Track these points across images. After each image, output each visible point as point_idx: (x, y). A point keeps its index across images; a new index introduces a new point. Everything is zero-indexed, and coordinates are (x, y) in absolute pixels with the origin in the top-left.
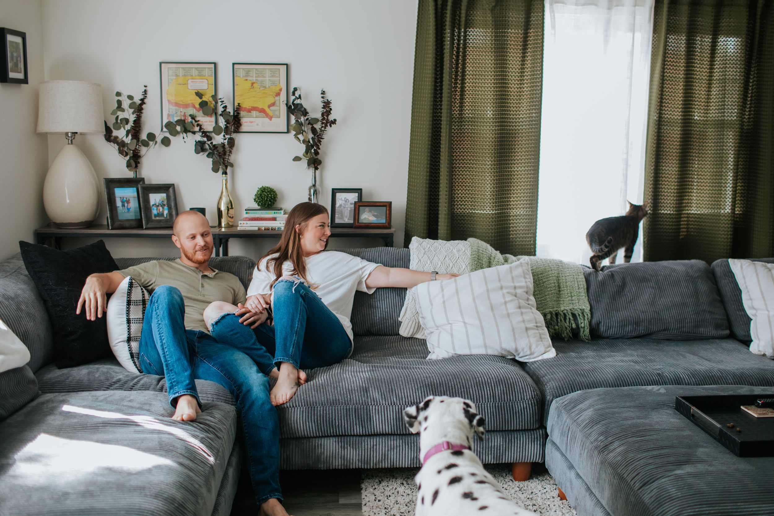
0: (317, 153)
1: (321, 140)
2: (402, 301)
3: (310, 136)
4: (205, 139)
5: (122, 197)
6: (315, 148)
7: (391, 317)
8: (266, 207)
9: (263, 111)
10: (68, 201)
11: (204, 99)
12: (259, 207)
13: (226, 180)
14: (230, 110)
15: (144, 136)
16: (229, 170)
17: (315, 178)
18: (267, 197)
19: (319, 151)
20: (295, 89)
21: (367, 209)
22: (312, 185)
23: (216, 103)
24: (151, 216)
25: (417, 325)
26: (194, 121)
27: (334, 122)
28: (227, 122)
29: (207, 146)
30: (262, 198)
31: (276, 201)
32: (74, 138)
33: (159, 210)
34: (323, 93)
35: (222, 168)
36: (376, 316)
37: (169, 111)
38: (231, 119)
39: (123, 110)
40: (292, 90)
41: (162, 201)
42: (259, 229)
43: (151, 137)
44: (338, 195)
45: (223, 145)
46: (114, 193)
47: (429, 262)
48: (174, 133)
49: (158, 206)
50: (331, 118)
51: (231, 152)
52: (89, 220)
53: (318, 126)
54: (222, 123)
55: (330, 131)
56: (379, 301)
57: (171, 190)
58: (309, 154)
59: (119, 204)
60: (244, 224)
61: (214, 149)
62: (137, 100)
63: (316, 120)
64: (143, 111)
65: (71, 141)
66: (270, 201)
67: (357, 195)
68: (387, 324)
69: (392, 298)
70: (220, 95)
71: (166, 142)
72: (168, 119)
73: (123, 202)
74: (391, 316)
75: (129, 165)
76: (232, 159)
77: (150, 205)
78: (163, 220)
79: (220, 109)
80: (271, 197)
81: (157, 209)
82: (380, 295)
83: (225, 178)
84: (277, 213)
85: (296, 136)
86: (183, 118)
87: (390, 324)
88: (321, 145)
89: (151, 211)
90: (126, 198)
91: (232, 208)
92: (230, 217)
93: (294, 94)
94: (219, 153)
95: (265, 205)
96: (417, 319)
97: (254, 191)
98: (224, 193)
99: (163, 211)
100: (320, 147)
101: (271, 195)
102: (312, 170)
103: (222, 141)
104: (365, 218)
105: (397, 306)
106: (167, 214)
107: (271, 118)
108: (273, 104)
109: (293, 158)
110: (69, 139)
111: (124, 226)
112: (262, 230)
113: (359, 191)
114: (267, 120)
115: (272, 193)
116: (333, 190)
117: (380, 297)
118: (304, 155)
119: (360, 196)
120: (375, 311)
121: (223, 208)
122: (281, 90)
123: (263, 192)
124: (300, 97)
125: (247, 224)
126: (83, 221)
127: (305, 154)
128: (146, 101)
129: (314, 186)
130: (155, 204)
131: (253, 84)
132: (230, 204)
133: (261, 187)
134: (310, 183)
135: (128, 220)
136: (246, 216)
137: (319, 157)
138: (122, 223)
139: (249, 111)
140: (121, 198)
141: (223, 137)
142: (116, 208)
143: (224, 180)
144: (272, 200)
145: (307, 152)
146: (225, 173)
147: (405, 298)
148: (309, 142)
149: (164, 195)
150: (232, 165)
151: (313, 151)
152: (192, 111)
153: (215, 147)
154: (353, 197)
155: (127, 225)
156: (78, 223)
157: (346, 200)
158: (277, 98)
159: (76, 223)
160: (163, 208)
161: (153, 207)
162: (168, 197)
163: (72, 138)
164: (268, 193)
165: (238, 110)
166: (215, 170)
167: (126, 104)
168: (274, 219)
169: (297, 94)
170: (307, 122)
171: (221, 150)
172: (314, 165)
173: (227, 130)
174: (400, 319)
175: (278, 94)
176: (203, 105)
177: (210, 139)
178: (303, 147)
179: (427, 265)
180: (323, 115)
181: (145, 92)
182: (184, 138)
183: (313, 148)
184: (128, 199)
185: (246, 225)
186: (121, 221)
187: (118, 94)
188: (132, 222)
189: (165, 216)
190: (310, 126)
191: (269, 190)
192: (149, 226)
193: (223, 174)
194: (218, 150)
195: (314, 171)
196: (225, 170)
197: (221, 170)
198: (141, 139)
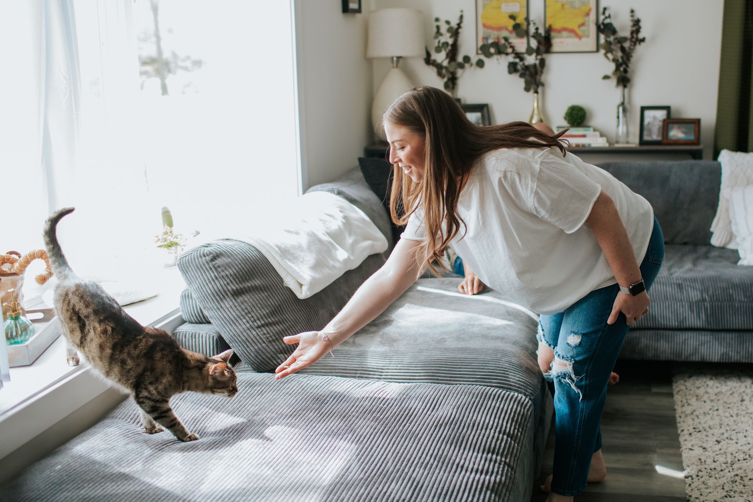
0: (625, 71)
1: (630, 58)
3: (619, 54)
4: (517, 60)
8: (576, 125)
9: (572, 31)
11: (518, 21)
12: (569, 125)
14: (542, 31)
15: (460, 59)
16: (540, 90)
18: (577, 116)
19: (628, 69)
20: (605, 9)
21: (676, 126)
22: (620, 103)
23: (528, 24)
25: (729, 235)
26: (506, 44)
27: (643, 40)
28: (539, 43)
29: (519, 67)
30: (572, 117)
31: (585, 118)
32: (399, 62)
34: (632, 11)
35: (534, 87)
37: (484, 35)
38: (542, 40)
39: (441, 35)
40: (601, 10)
43: (467, 59)
44: (647, 113)
45: (535, 66)
47: (742, 174)
48: (489, 55)
50: (641, 36)
51: (542, 72)
53: (627, 45)
54: (534, 44)
55: (640, 49)
57: (485, 110)
58: (618, 72)
61: (526, 70)
62: (454, 24)
63: (625, 39)
64: (459, 35)
65: (397, 64)
66: (580, 118)
67: (665, 112)
70: (532, 17)
71: (480, 64)
72: (483, 41)
75: (446, 86)
76: (543, 78)
79: (532, 30)
83: (536, 97)
84: (586, 130)
85: (605, 55)
86: (496, 41)
88: (630, 63)
93: (604, 13)
94: (531, 73)
95: (575, 123)
96: (729, 230)
97: (564, 110)
98: (536, 112)
100: (630, 65)
101: (581, 113)
102: (620, 89)
103: (534, 61)
104: (674, 136)
107: (580, 37)
108: (583, 25)
109: (603, 77)
110: (394, 63)
112: (573, 146)
113: (667, 108)
114: (576, 40)
115: (581, 111)
116: (642, 108)
118: (613, 74)
119: (669, 114)
122: (590, 10)
123: (573, 110)
124: (609, 17)
128: (462, 25)
129: (623, 104)
131: (563, 6)
133: (570, 105)
139: (559, 31)
141: (535, 58)
143: (535, 99)
145: (617, 69)
146: (536, 92)
148: (618, 60)
149: (479, 114)
150: (543, 85)
151: (622, 69)
152: (505, 33)
153: (527, 68)
154: (661, 115)
157: (655, 118)
158: (587, 18)
162: (483, 117)
163: (397, 62)
164: (578, 112)
165: (549, 30)
166: (527, 89)
167: (444, 28)
168: (584, 136)
169: (607, 14)
170: (616, 41)
171: (532, 70)
172: (623, 83)
173: (538, 52)
174: (711, 230)
175: (588, 14)
176: (517, 27)
177: (522, 59)
178: (612, 67)
179: (740, 177)
180: (632, 33)
181: (461, 17)
182: (497, 60)
183: (623, 66)
187: (437, 20)
190: (619, 45)
191: (578, 108)
193: (534, 94)
194: (529, 71)
195: (622, 89)
196: (537, 89)
197: (532, 90)
198: (457, 62)
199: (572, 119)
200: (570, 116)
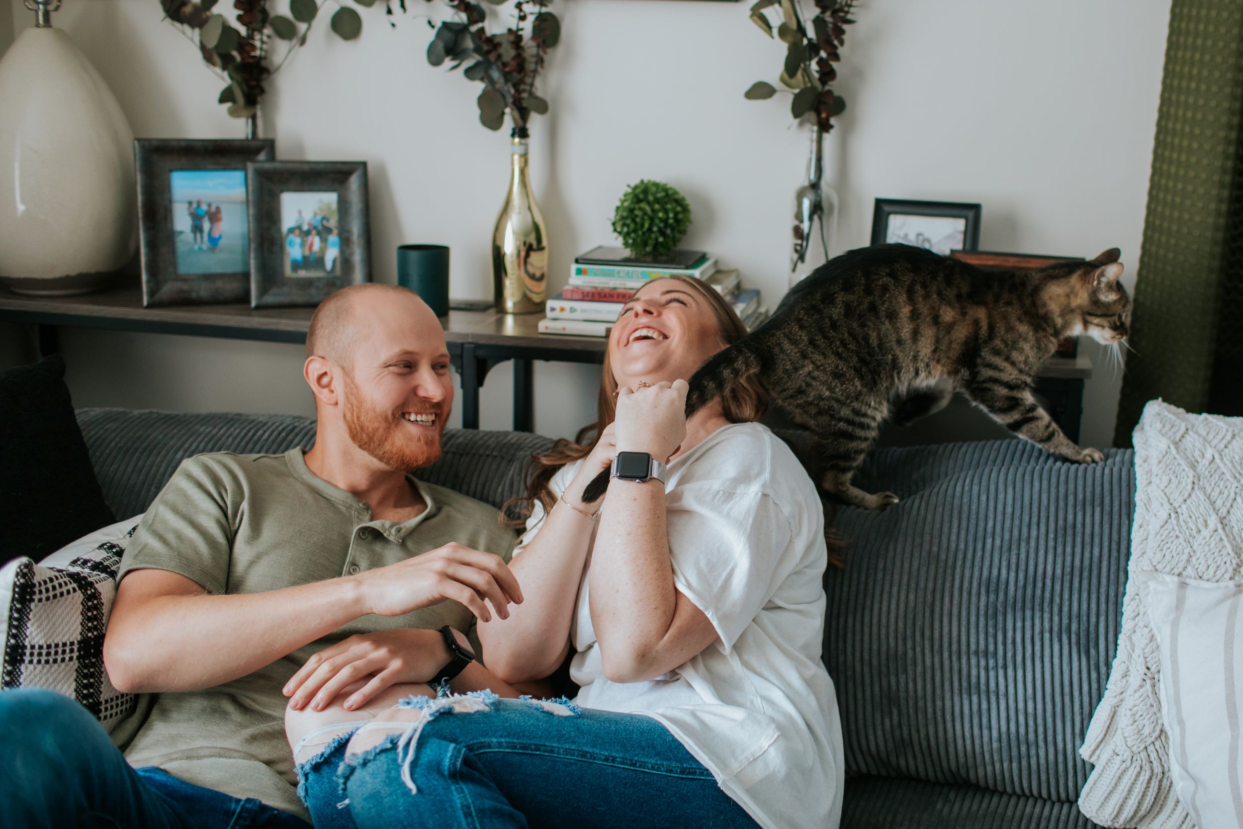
0: (827, 74)
1: (845, 27)
2: (1094, 675)
3: (810, 12)
4: (465, 18)
5: (194, 200)
6: (823, 54)
7: (1050, 739)
8: (648, 254)
10: (20, 207)
12: (627, 253)
13: (525, 156)
15: (280, 6)
16: (536, 123)
17: (819, 159)
18: (652, 220)
19: (834, 65)
22: (806, 184)
24: (282, 265)
25: (1154, 784)
29: (468, 42)
30: (636, 223)
31: (683, 232)
32: (57, 8)
33: (311, 245)
35: (512, 115)
36: (990, 728)
41: (324, 218)
43: (305, 8)
44: (897, 222)
45: (515, 37)
46: (167, 188)
47: (1213, 521)
49: (308, 233)
51: (540, 61)
56: (1005, 667)
57: (354, 182)
58: (799, 74)
59: (182, 222)
60: (562, 310)
61: (488, 52)
65: (47, 15)
66: (662, 232)
67: (959, 224)
68: (1033, 761)
69: (1056, 661)
71: (347, 25)
73: (196, 218)
74: (1050, 732)
75: (227, 97)
77: (279, 230)
78: (319, 279)
80: (665, 221)
81: (303, 245)
82: (1010, 647)
83: (520, 150)
85: (758, 11)
87: (1042, 761)
88: (842, 43)
89: (282, 248)
90: (209, 205)
91: (540, 248)
92: (532, 277)
94: (505, 65)
95: (645, 244)
96: (1156, 764)
98: (517, 198)
99: (323, 250)
100: (841, 51)
101: (666, 212)
102: (810, 132)
103: (513, 24)
105: (1076, 694)
106: (334, 261)
109: (748, 86)
110: (37, 11)
111: (194, 295)
113: (970, 212)
115: (669, 206)
116: (880, 203)
117: (1009, 655)
118: (782, 80)
119: (973, 233)
120: (984, 706)
121: (510, 247)
123: (639, 201)
125: (573, 310)
126: (74, 272)
127: (786, 76)
129: (815, 186)
130: (299, 228)
132: (533, 236)
133: (635, 182)
134: (802, 176)
135: (209, 277)
136: (575, 281)
137: (834, 86)
138: (185, 287)
140: (190, 203)
141: (516, 12)
142: (171, 236)
143: (516, 157)
144: (668, 231)
145: (792, 66)
146: (521, 132)
147: (1108, 666)
148: (801, 30)
149: (331, 198)
150: (542, 107)
151: (814, 66)
153: (492, 44)
154: (948, 233)
155: (204, 291)
160: (324, 240)
161: (291, 237)
162: (343, 205)
163: (51, 7)
164: (657, 207)
166: (492, 121)
171: (508, 53)
172: (819, 114)
174: (1084, 752)
177: (477, 15)
179: (1205, 533)
182: (389, 12)
183: (817, 53)
184: (213, 209)
185: (572, 314)
186: (185, 279)
188: (219, 284)
189: (329, 265)
191: (661, 195)
192: (269, 299)
193: (513, 135)
194: (499, 57)
195: (815, 136)
196: (520, 123)
197: (508, 123)
198: (272, 14)
199: (635, 231)
200: (628, 221)
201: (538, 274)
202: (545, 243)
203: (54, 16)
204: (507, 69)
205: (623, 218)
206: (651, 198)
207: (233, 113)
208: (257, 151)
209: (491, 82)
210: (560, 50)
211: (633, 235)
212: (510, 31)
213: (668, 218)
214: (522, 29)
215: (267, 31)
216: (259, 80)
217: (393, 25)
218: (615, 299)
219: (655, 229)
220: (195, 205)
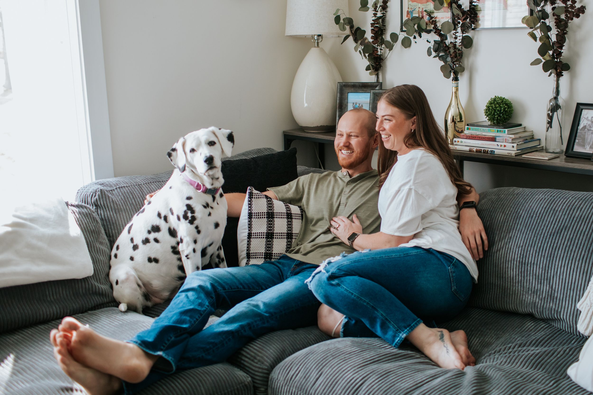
0: (558, 54)
4: (439, 39)
5: (355, 102)
8: (495, 123)
10: (306, 105)
12: (489, 123)
13: (457, 88)
15: (388, 38)
16: (459, 76)
17: (558, 87)
22: (553, 97)
26: (429, 18)
37: (408, 8)
39: (368, 9)
42: (470, 151)
43: (394, 37)
44: (584, 113)
45: (454, 45)
46: (346, 98)
48: (411, 32)
52: (325, 125)
58: (547, 55)
60: (458, 142)
61: (447, 51)
64: (388, 9)
65: (318, 43)
71: (407, 43)
72: (407, 16)
75: (368, 69)
84: (500, 131)
90: (359, 104)
92: (458, 132)
98: (454, 103)
101: (501, 107)
102: (552, 77)
110: (315, 42)
112: (473, 151)
125: (462, 142)
126: (319, 125)
129: (556, 98)
132: (459, 117)
133: (493, 97)
134: (551, 94)
136: (466, 132)
137: (562, 59)
140: (353, 103)
143: (454, 87)
144: (501, 115)
146: (456, 79)
152: (429, 6)
156: (314, 127)
159: (312, 127)
163: (319, 41)
164: (497, 106)
166: (446, 75)
168: (493, 139)
171: (452, 51)
177: (445, 38)
184: (360, 105)
185: (461, 144)
190: (554, 18)
191: (500, 101)
193: (453, 80)
194: (449, 52)
195: (555, 79)
196: (455, 76)
197: (452, 75)
198: (385, 40)
199: (489, 115)
200: (487, 111)
201: (460, 131)
202: (463, 119)
203: (320, 43)
204: (451, 56)
205: (486, 110)
206: (496, 102)
207: (371, 74)
208: (376, 86)
209: (445, 62)
210: (473, 49)
211: (489, 116)
212: (451, 43)
213: (501, 110)
214: (456, 42)
215: (383, 46)
216: (379, 63)
217: (416, 42)
218: (477, 139)
219: (496, 114)
220: (355, 104)
